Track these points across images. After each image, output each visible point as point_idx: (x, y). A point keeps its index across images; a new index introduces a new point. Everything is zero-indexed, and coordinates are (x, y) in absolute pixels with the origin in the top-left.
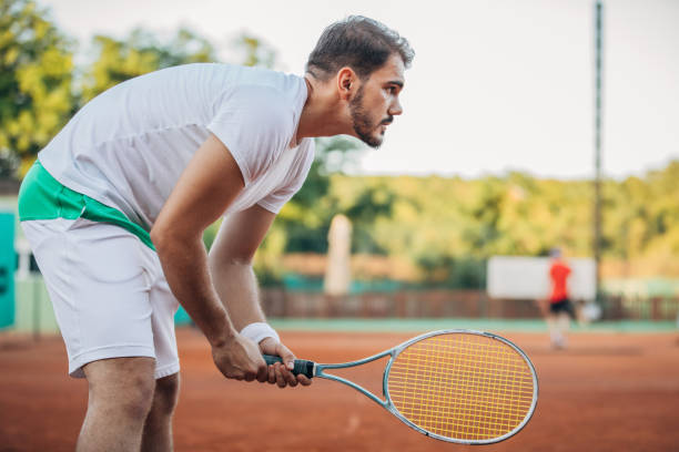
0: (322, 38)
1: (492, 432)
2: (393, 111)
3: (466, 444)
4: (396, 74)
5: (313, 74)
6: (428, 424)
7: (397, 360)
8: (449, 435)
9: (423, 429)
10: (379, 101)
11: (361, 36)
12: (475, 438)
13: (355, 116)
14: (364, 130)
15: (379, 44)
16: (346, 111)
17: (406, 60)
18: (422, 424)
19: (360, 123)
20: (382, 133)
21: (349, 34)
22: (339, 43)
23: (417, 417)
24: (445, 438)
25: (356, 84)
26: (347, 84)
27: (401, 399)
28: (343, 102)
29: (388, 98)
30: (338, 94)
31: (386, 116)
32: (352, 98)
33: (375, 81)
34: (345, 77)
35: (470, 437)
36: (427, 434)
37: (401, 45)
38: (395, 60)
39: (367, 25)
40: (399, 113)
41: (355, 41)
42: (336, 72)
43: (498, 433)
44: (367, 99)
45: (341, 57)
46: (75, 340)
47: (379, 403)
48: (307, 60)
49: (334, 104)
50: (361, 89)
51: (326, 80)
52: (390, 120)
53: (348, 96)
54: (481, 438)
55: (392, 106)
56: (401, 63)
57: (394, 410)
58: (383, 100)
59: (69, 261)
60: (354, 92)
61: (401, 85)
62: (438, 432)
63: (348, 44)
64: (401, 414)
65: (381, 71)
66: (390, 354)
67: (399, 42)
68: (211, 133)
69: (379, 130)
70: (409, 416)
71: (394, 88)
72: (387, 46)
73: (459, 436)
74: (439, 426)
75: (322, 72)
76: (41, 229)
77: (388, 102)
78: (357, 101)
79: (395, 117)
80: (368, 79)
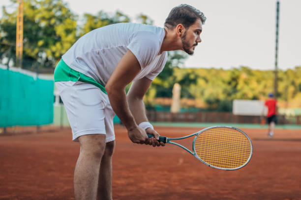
0: (171, 13)
1: (234, 166)
2: (198, 41)
3: (224, 170)
4: (199, 27)
5: (168, 27)
6: (210, 162)
8: (218, 166)
9: (208, 164)
10: (192, 37)
12: (228, 168)
13: (183, 43)
14: (186, 48)
15: (192, 15)
16: (180, 41)
17: (203, 21)
18: (208, 162)
19: (185, 45)
20: (194, 49)
22: (177, 15)
23: (206, 159)
24: (216, 167)
25: (184, 31)
26: (180, 31)
27: (199, 152)
29: (196, 36)
30: (177, 34)
31: (195, 43)
32: (182, 36)
33: (191, 30)
34: (179, 28)
35: (226, 167)
36: (209, 166)
37: (201, 16)
38: (199, 21)
39: (188, 8)
40: (200, 42)
42: (176, 26)
43: (237, 166)
44: (188, 36)
45: (178, 20)
46: (75, 127)
47: (191, 154)
48: (165, 22)
49: (175, 38)
50: (185, 32)
51: (172, 29)
52: (197, 44)
53: (181, 35)
54: (230, 168)
55: (197, 39)
56: (201, 22)
57: (197, 156)
58: (194, 37)
59: (73, 97)
60: (183, 34)
61: (201, 31)
62: (214, 165)
63: (180, 15)
64: (199, 158)
65: (193, 26)
66: (195, 135)
67: (200, 14)
68: (128, 49)
69: (192, 48)
70: (202, 159)
71: (198, 32)
72: (196, 16)
73: (222, 167)
74: (214, 163)
75: (171, 26)
76: (63, 85)
77: (196, 37)
78: (184, 37)
79: (198, 43)
80: (188, 29)
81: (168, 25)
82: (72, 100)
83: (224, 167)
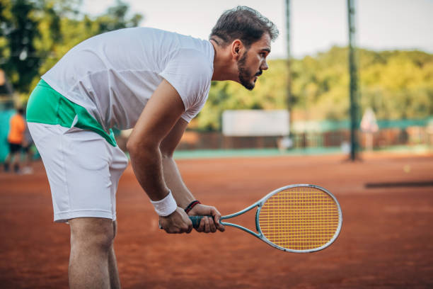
1: (320, 243)
2: (263, 67)
3: (307, 253)
4: (265, 44)
5: (216, 41)
6: (284, 244)
7: (263, 208)
8: (296, 248)
9: (282, 247)
11: (247, 20)
12: (311, 248)
13: (241, 70)
15: (256, 26)
16: (235, 67)
18: (281, 244)
20: (255, 81)
21: (239, 19)
23: (278, 241)
24: (295, 251)
25: (242, 50)
26: (237, 50)
27: (267, 231)
28: (234, 60)
29: (261, 60)
30: (231, 57)
31: (258, 71)
32: (240, 59)
33: (254, 49)
34: (236, 46)
35: (308, 248)
36: (285, 250)
37: (270, 28)
38: (267, 36)
40: (266, 69)
41: (243, 23)
42: (230, 42)
43: (323, 243)
44: (249, 60)
45: (234, 33)
47: (256, 236)
49: (229, 61)
50: (245, 53)
51: (224, 46)
52: (260, 73)
53: (237, 58)
54: (314, 247)
55: (262, 64)
56: (269, 38)
57: (265, 238)
58: (258, 61)
59: (63, 153)
60: (241, 55)
61: (269, 51)
62: (290, 248)
63: (238, 25)
64: (268, 240)
65: (258, 43)
66: (259, 206)
67: (269, 25)
68: (163, 78)
69: (254, 79)
70: (273, 241)
71: (264, 53)
72: (262, 28)
73: (302, 248)
74: (290, 244)
75: (221, 41)
76: (44, 129)
77: (260, 62)
78: (242, 61)
79: (263, 71)
80: (250, 48)
81: (217, 39)
82: (62, 157)
83: (305, 248)
